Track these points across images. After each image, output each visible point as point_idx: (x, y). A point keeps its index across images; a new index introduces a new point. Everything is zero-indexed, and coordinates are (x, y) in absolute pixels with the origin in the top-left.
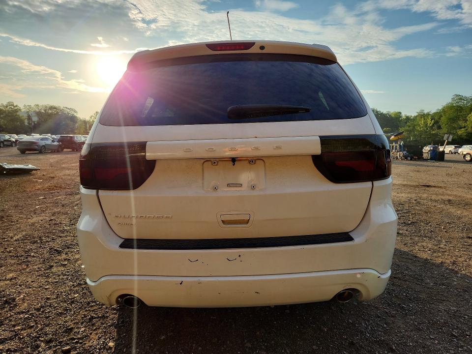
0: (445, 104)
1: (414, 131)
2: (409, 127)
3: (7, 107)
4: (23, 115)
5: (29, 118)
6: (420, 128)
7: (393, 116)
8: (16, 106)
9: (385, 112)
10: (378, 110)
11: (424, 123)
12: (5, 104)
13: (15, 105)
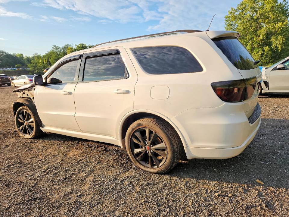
0: (49, 51)
1: (37, 67)
2: (33, 64)
6: (40, 65)
7: (18, 56)
9: (11, 54)
10: (6, 52)
11: (42, 61)
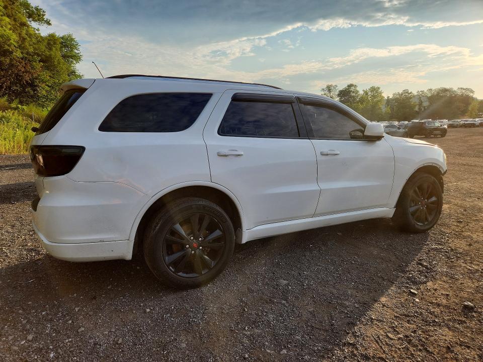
3: (402, 94)
4: (415, 101)
5: (421, 104)
8: (411, 93)
12: (401, 92)
13: (409, 92)
